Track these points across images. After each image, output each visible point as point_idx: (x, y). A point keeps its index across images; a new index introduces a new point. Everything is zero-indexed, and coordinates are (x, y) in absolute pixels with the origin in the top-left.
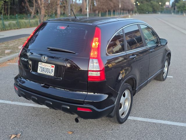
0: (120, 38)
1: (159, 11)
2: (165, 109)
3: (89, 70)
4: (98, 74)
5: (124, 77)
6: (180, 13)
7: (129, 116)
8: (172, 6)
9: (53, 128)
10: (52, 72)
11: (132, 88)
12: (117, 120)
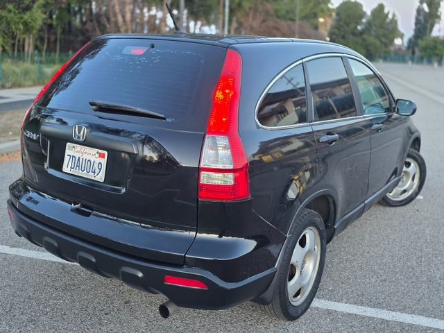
0: (295, 96)
1: (380, 57)
2: (410, 281)
3: (202, 165)
4: (229, 179)
5: (304, 191)
6: (425, 61)
7: (314, 299)
8: (409, 47)
9: (104, 328)
10: (100, 169)
11: (326, 221)
12: (282, 310)
